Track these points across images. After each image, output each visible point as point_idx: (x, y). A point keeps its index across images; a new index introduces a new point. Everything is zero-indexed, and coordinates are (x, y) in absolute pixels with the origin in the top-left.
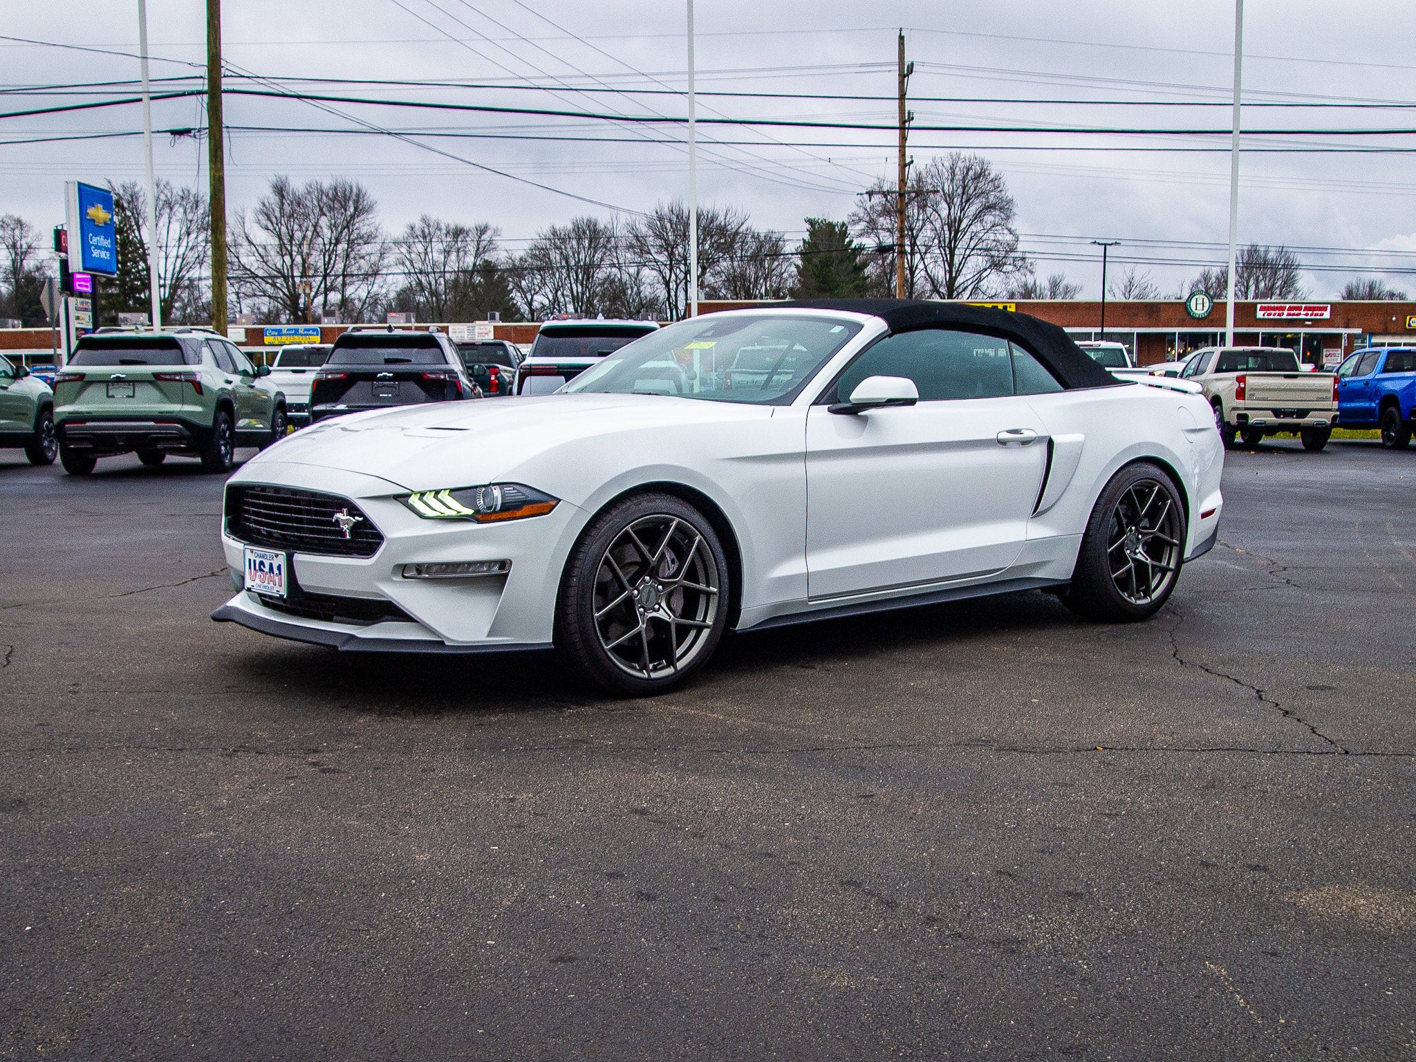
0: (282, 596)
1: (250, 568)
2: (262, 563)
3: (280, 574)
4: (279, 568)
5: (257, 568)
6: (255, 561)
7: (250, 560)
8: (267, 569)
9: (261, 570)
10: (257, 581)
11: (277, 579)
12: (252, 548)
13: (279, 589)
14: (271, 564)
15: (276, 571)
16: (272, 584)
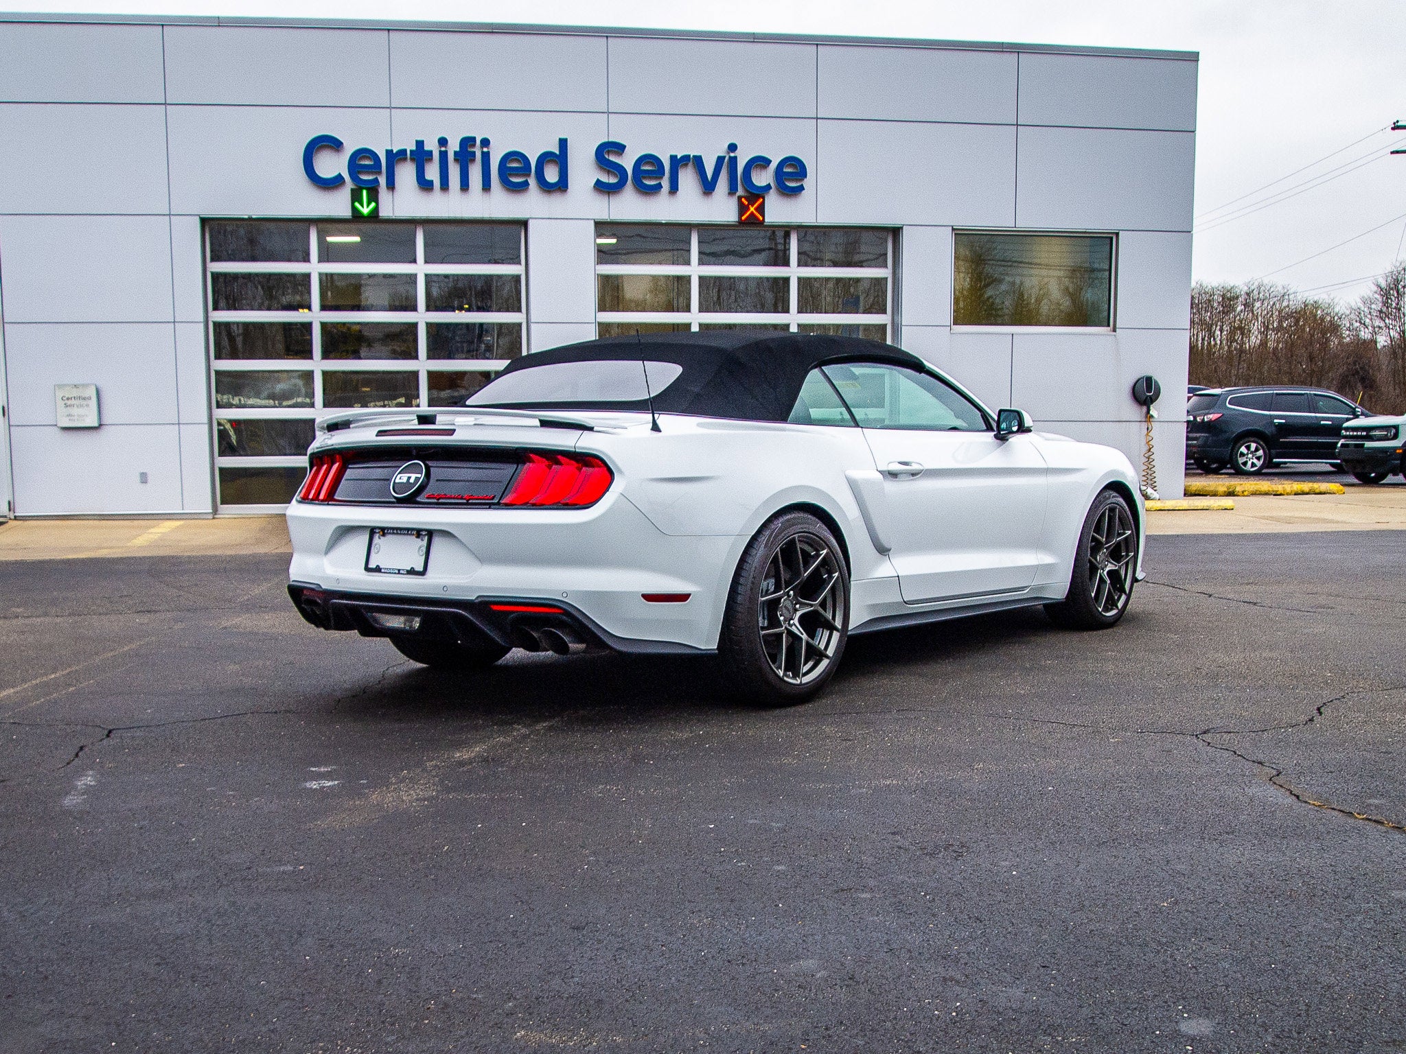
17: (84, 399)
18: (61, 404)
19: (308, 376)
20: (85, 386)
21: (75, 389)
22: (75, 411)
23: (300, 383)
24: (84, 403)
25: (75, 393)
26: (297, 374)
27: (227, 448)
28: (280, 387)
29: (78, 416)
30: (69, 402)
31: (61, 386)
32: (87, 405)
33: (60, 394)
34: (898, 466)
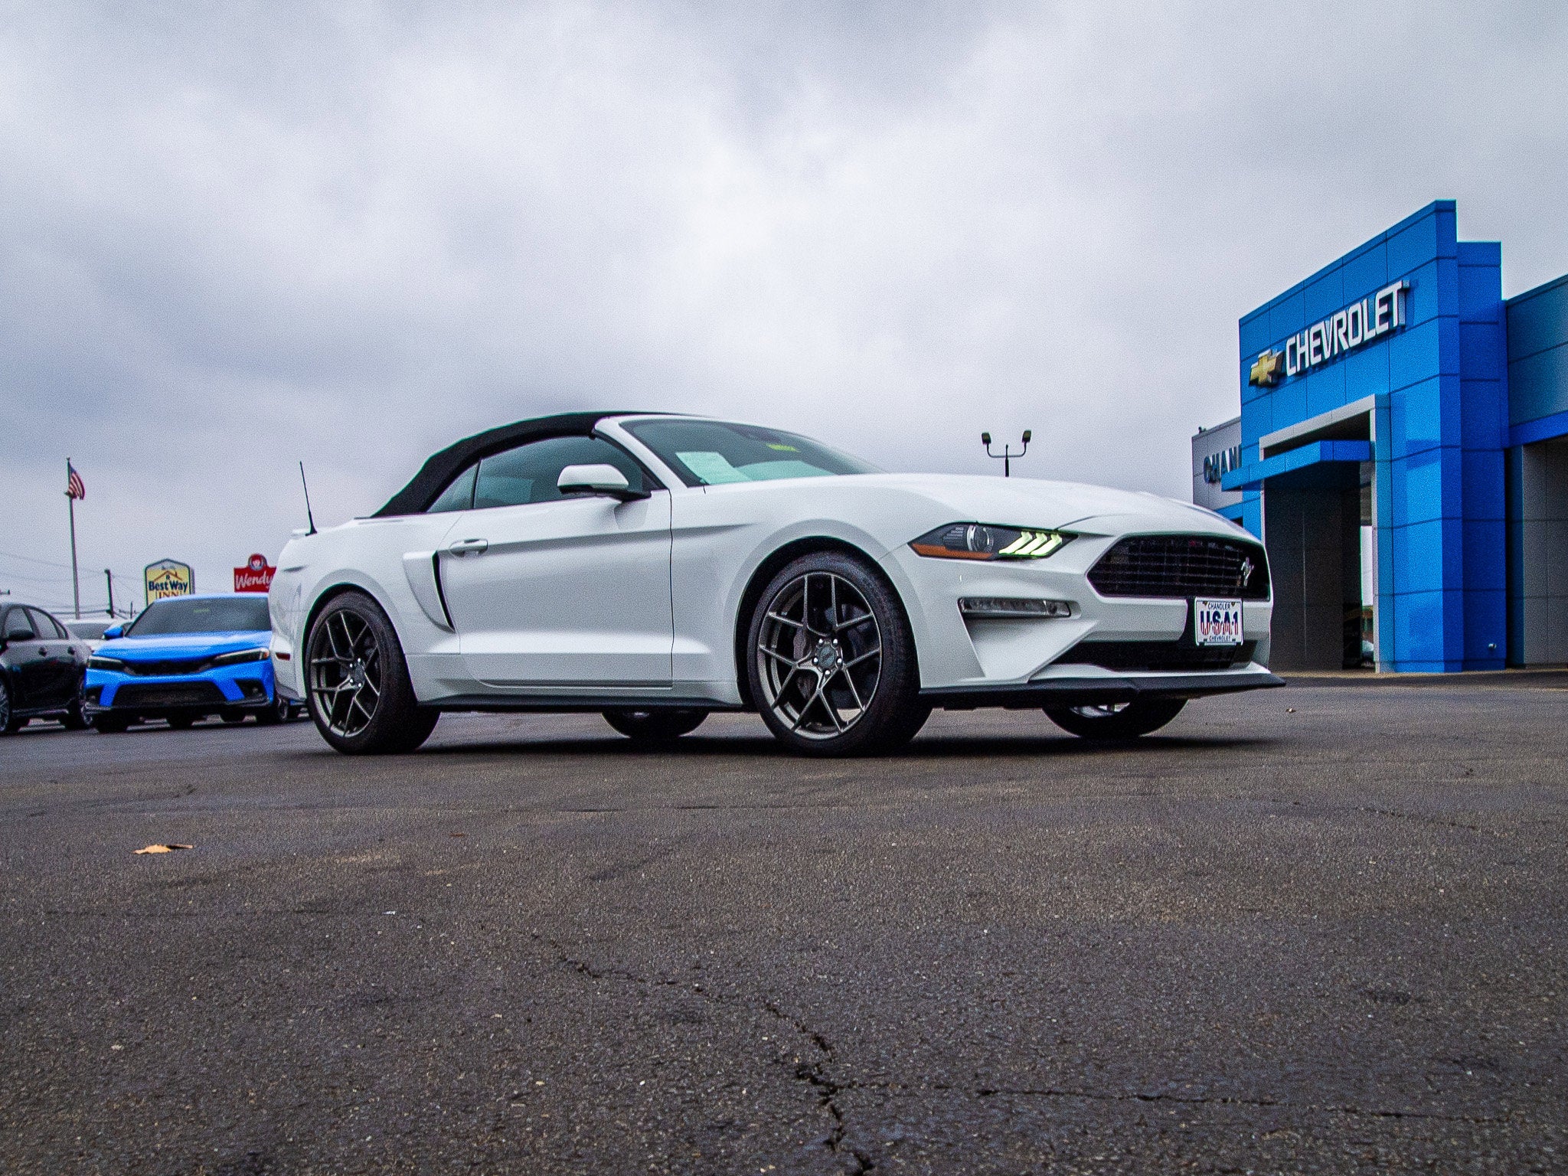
0: (1239, 644)
1: (1202, 620)
2: (1216, 614)
3: (1236, 621)
4: (1235, 616)
5: (1211, 619)
6: (1208, 613)
7: (1202, 613)
8: (1222, 619)
9: (1215, 621)
10: (1211, 633)
11: (1233, 628)
12: (1205, 599)
13: (1233, 636)
14: (1227, 615)
15: (1232, 619)
16: (1227, 634)
34: (461, 545)
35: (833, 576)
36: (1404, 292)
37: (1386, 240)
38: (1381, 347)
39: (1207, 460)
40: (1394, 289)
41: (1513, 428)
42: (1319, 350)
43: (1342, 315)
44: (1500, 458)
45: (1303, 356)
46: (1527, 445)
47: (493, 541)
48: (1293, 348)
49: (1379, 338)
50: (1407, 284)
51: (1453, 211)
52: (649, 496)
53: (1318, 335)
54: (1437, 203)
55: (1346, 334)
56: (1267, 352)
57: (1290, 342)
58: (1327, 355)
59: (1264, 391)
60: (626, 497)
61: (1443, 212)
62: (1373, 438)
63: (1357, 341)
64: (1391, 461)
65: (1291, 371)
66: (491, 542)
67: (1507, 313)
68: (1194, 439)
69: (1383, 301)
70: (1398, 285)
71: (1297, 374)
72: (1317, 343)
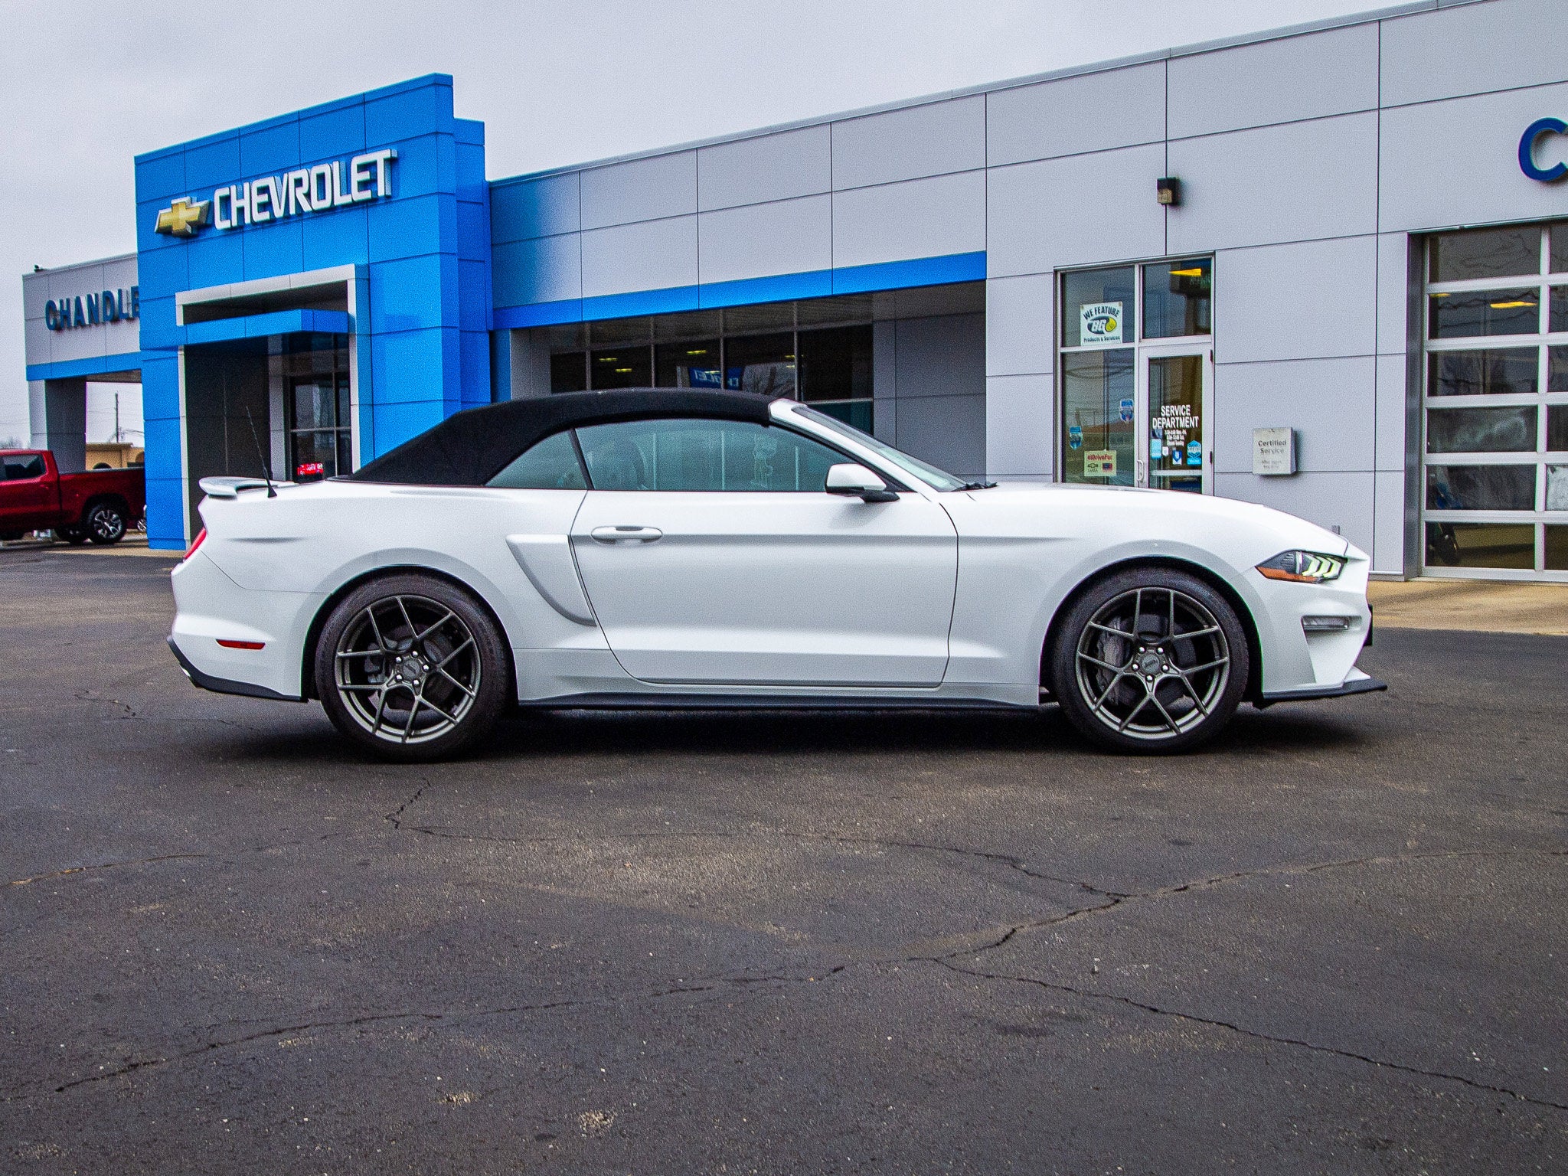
17: (1280, 444)
18: (1257, 448)
19: (1531, 412)
20: (1282, 429)
21: (1272, 433)
22: (1270, 457)
23: (1521, 421)
24: (1279, 448)
25: (1272, 437)
26: (1518, 411)
27: (1437, 499)
28: (1497, 428)
29: (1274, 462)
30: (1265, 448)
31: (1258, 430)
32: (1282, 451)
33: (1257, 439)
34: (612, 532)
35: (1172, 592)
36: (391, 162)
37: (364, 103)
38: (358, 215)
39: (50, 306)
40: (380, 157)
41: (499, 313)
42: (265, 207)
43: (302, 174)
44: (484, 340)
45: (241, 210)
46: (514, 330)
47: (668, 530)
48: (226, 201)
49: (354, 205)
50: (395, 155)
51: (450, 86)
52: (897, 499)
53: (264, 190)
54: (436, 76)
55: (308, 195)
56: (186, 199)
57: (220, 193)
58: (279, 213)
59: (177, 241)
60: (872, 498)
61: (442, 84)
62: (352, 309)
63: (326, 204)
64: (371, 335)
65: (221, 224)
66: (666, 532)
67: (490, 193)
68: (26, 278)
69: (362, 168)
70: (386, 154)
71: (232, 230)
72: (264, 198)
